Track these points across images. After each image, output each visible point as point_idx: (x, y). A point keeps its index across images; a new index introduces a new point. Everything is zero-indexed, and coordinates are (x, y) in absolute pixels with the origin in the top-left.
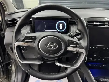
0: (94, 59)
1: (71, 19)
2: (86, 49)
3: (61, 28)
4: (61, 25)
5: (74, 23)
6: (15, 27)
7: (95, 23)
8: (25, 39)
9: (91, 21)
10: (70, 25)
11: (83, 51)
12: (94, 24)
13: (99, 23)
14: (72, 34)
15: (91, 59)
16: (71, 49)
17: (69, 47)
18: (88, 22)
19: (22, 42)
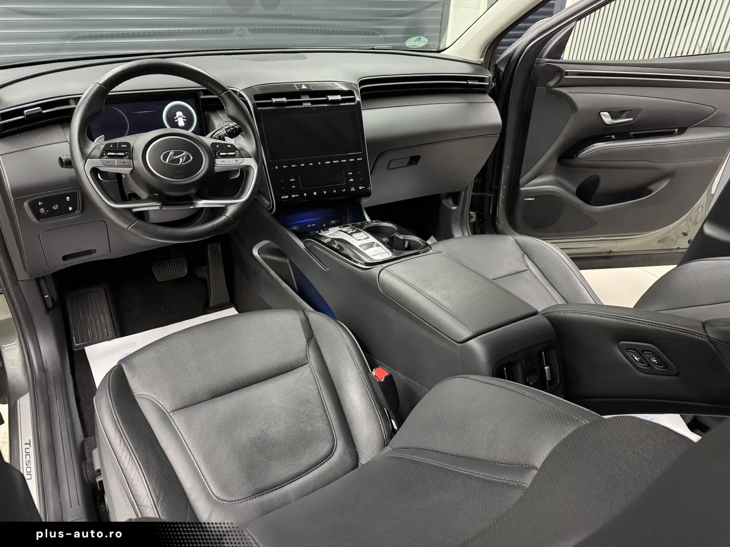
0: (293, 196)
1: (206, 92)
2: (257, 157)
3: (181, 122)
4: (179, 114)
5: (217, 106)
6: (70, 126)
7: (274, 100)
8: (107, 152)
9: (263, 96)
10: (206, 113)
11: (251, 162)
12: (272, 102)
13: (284, 100)
14: (218, 132)
15: (286, 197)
16: (224, 163)
17: (217, 158)
18: (257, 97)
19: (100, 158)
